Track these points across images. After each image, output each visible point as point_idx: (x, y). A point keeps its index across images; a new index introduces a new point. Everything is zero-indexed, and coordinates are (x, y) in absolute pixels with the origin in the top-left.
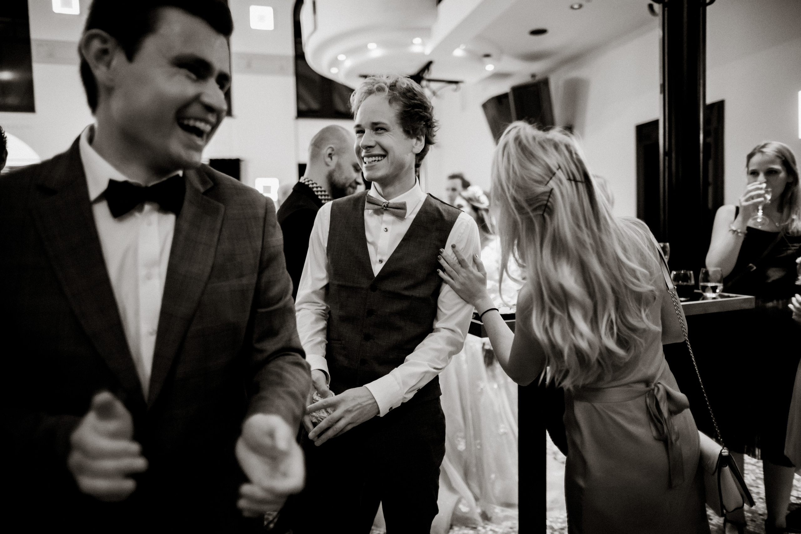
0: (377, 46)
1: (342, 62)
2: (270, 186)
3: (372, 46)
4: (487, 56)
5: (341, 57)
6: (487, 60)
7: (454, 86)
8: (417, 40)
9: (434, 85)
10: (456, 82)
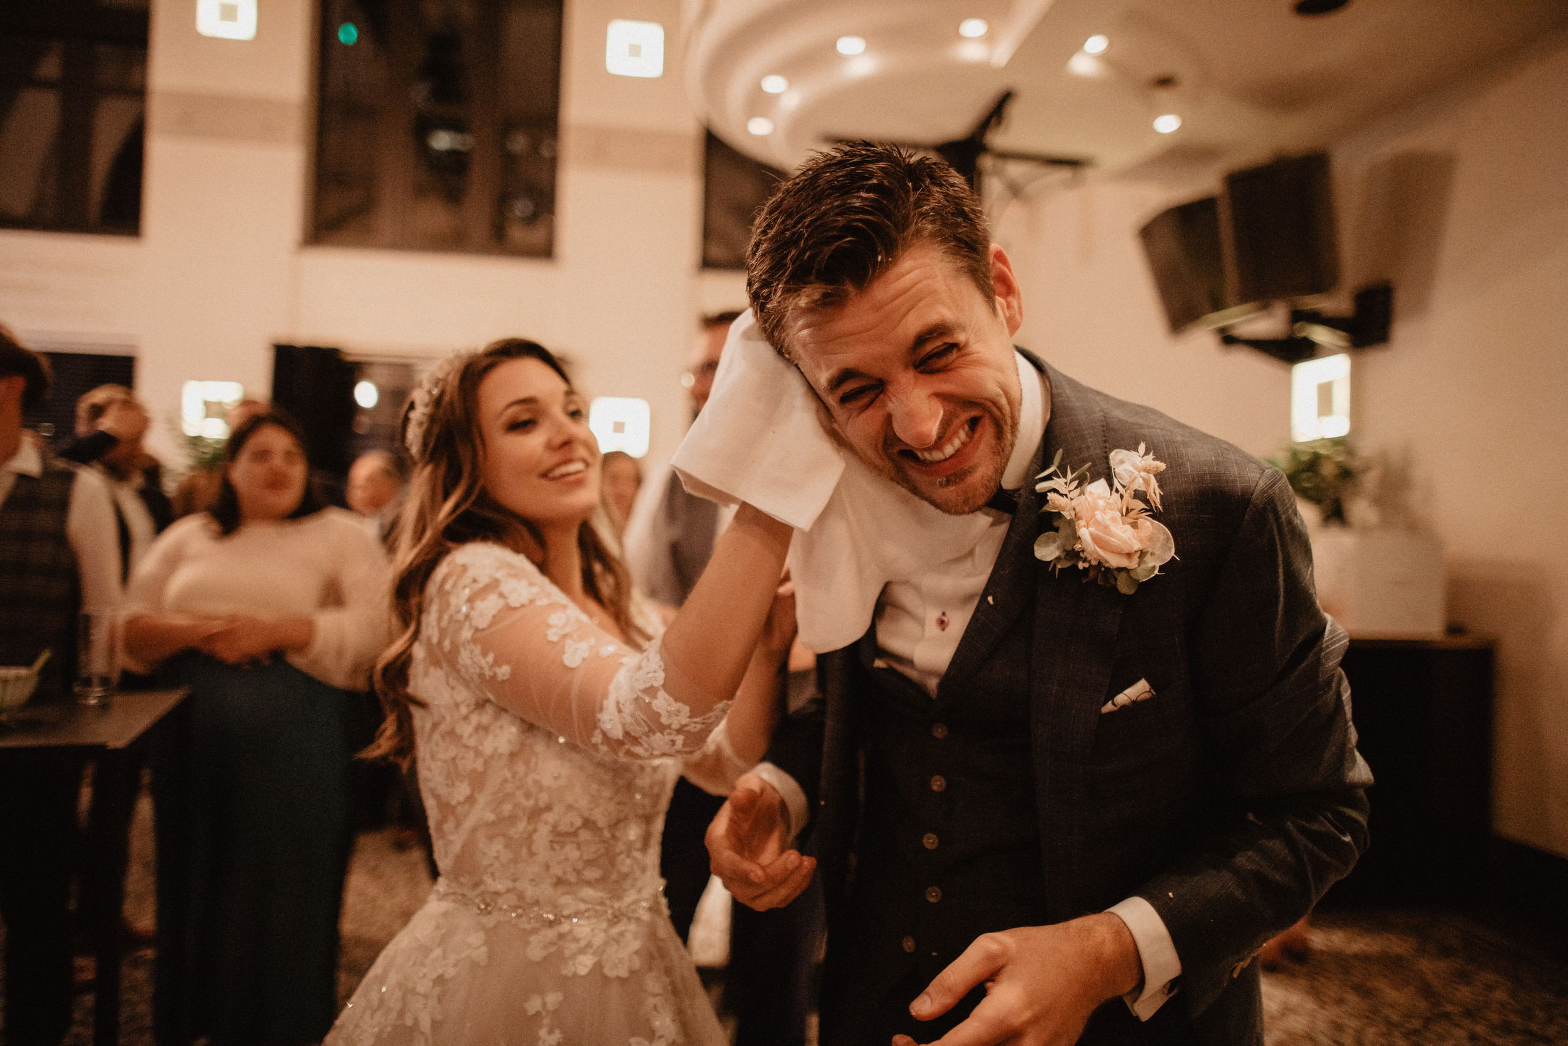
0: (867, 47)
1: (775, 98)
2: (624, 423)
3: (850, 46)
4: (1165, 82)
5: (774, 84)
6: (1164, 96)
7: (1065, 174)
8: (973, 28)
9: (1015, 170)
10: (1073, 163)
